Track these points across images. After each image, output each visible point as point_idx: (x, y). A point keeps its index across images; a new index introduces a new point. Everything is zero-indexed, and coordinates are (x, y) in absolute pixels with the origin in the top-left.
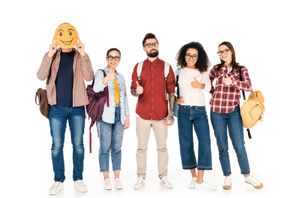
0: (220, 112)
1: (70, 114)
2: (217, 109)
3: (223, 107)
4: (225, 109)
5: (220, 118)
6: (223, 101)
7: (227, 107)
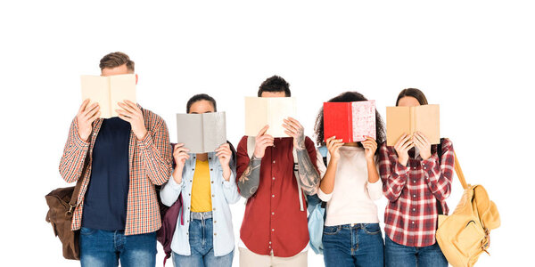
0: (405, 243)
1: (122, 247)
2: (399, 235)
3: (412, 234)
4: (416, 237)
5: (404, 253)
6: (410, 221)
7: (421, 233)
